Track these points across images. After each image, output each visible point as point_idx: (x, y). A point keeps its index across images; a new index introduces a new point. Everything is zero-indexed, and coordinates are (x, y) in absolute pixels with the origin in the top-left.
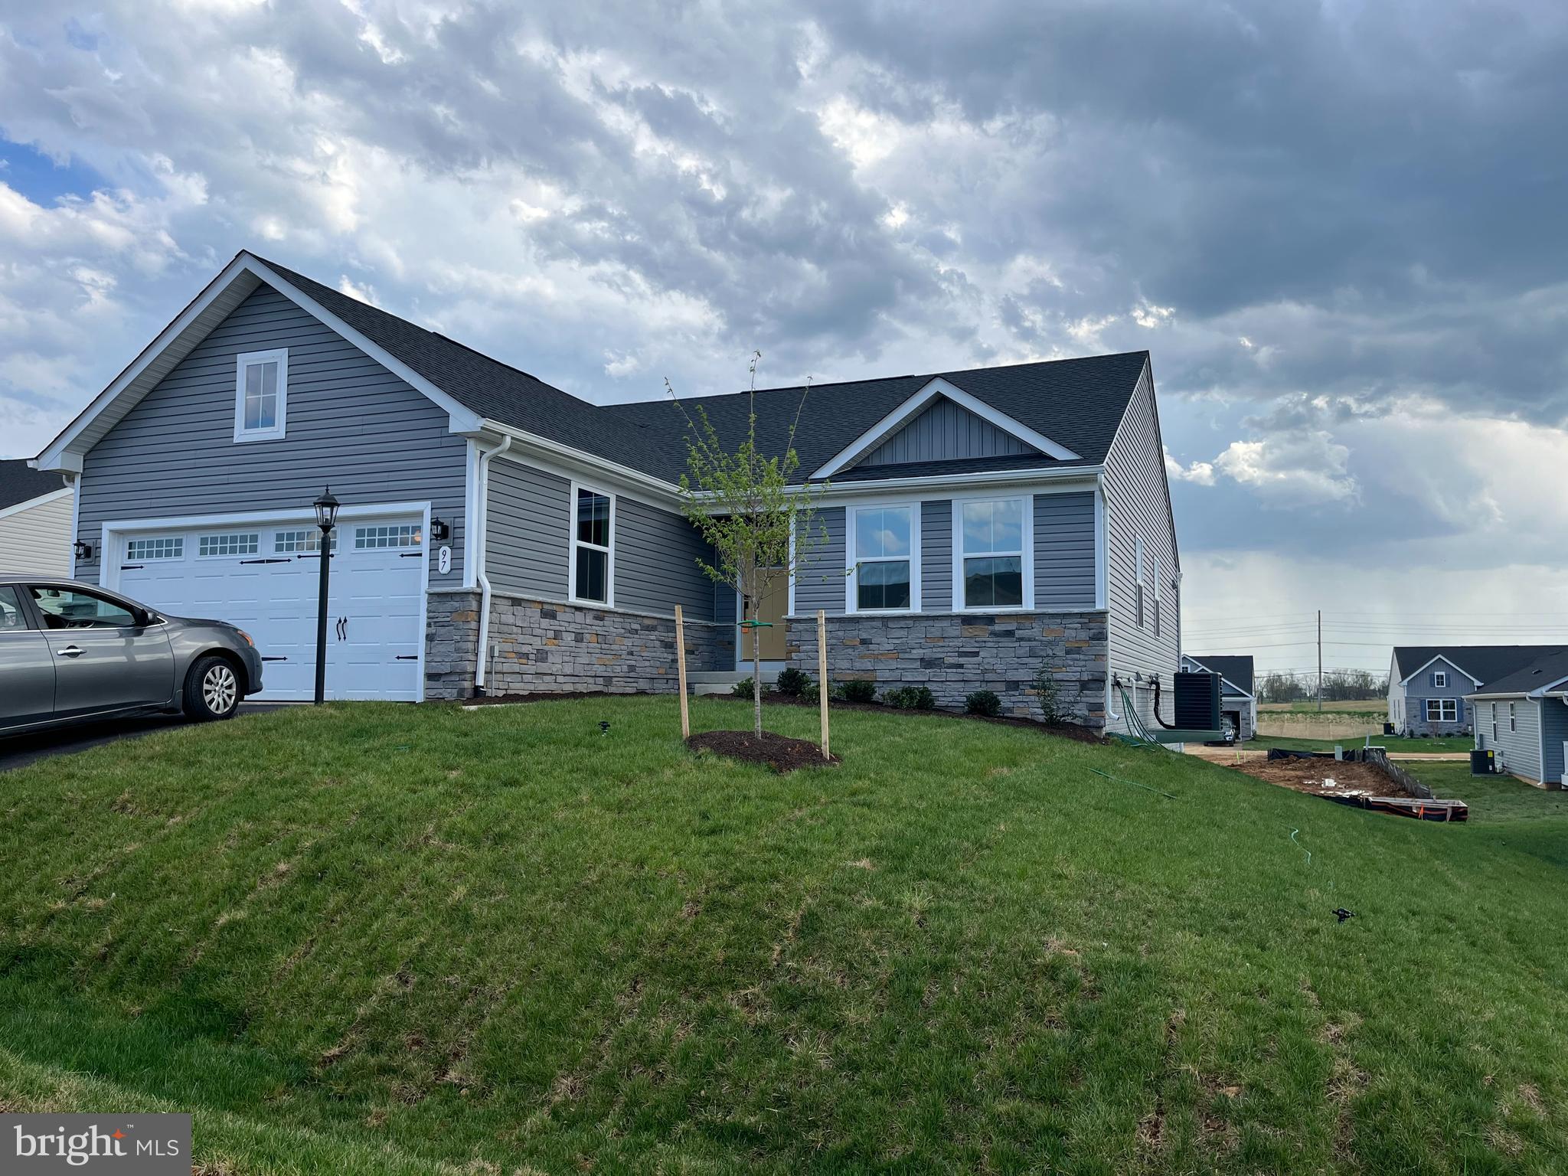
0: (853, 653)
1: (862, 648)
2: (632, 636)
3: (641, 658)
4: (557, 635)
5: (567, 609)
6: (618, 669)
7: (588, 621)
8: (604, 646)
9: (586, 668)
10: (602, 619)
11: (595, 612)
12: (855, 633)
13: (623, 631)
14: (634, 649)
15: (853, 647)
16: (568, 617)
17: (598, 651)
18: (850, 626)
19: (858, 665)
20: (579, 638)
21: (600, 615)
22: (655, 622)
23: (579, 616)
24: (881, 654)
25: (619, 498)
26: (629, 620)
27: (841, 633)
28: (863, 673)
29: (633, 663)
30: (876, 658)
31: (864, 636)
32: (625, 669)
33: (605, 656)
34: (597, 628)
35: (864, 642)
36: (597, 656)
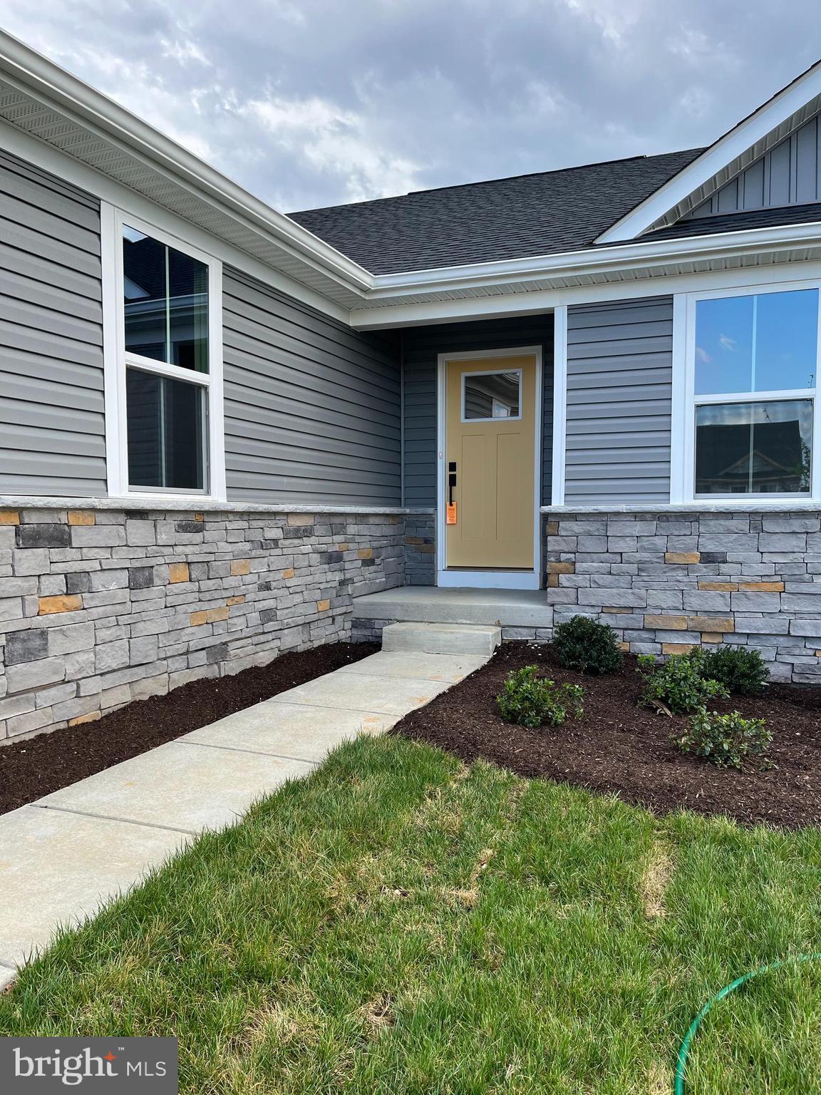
0: (685, 579)
1: (704, 569)
2: (266, 553)
3: (286, 592)
4: (73, 584)
5: (101, 518)
6: (240, 623)
7: (163, 538)
8: (206, 585)
9: (163, 640)
10: (199, 529)
11: (181, 517)
12: (690, 541)
13: (248, 546)
14: (272, 576)
15: (686, 568)
16: (109, 533)
17: (191, 597)
18: (684, 528)
19: (694, 602)
20: (140, 579)
21: (194, 521)
22: (309, 521)
23: (139, 531)
24: (748, 583)
25: (229, 271)
26: (261, 524)
27: (660, 542)
28: (703, 617)
29: (270, 604)
30: (735, 590)
31: (710, 546)
32: (255, 618)
33: (205, 606)
34: (188, 550)
35: (708, 558)
36: (191, 608)
